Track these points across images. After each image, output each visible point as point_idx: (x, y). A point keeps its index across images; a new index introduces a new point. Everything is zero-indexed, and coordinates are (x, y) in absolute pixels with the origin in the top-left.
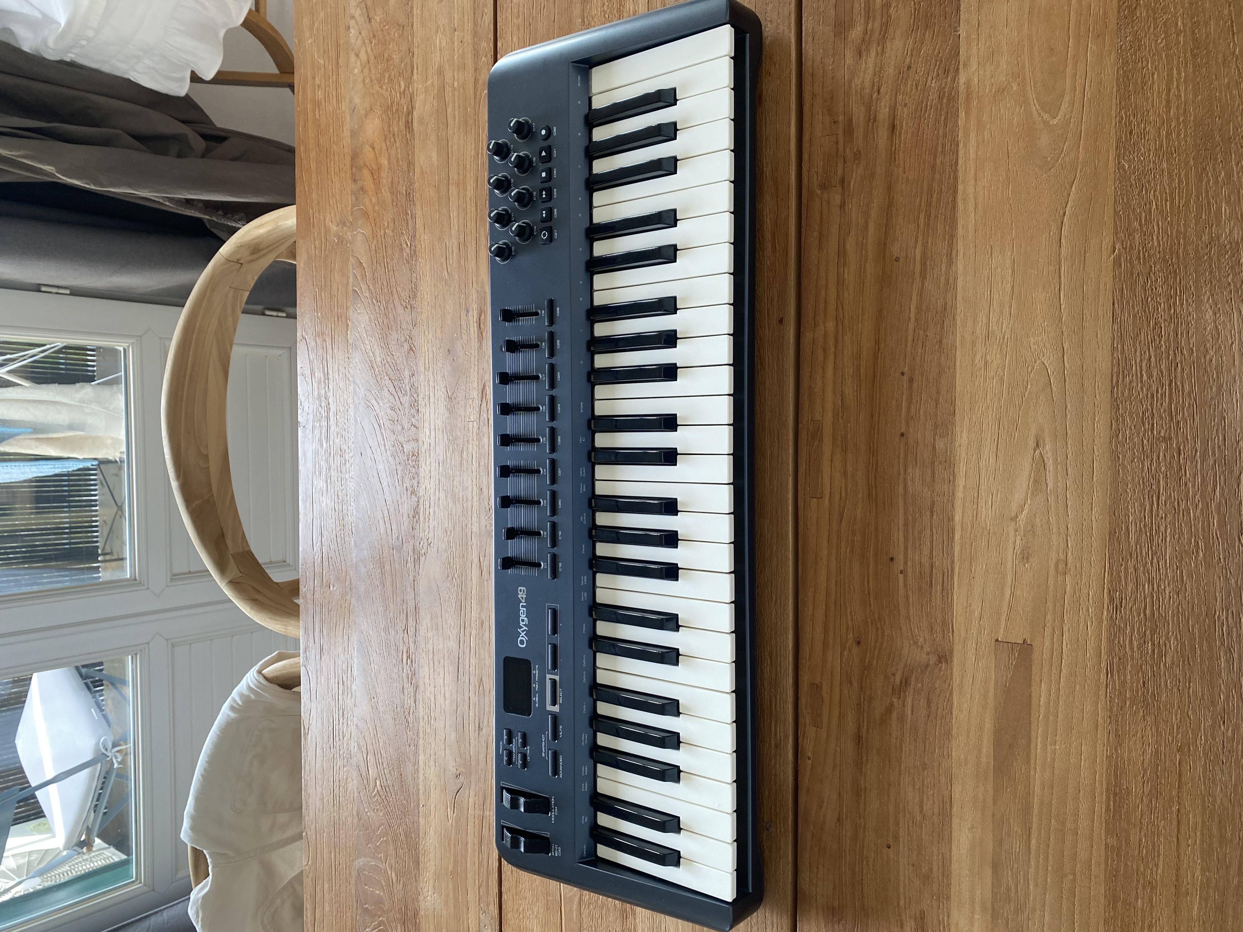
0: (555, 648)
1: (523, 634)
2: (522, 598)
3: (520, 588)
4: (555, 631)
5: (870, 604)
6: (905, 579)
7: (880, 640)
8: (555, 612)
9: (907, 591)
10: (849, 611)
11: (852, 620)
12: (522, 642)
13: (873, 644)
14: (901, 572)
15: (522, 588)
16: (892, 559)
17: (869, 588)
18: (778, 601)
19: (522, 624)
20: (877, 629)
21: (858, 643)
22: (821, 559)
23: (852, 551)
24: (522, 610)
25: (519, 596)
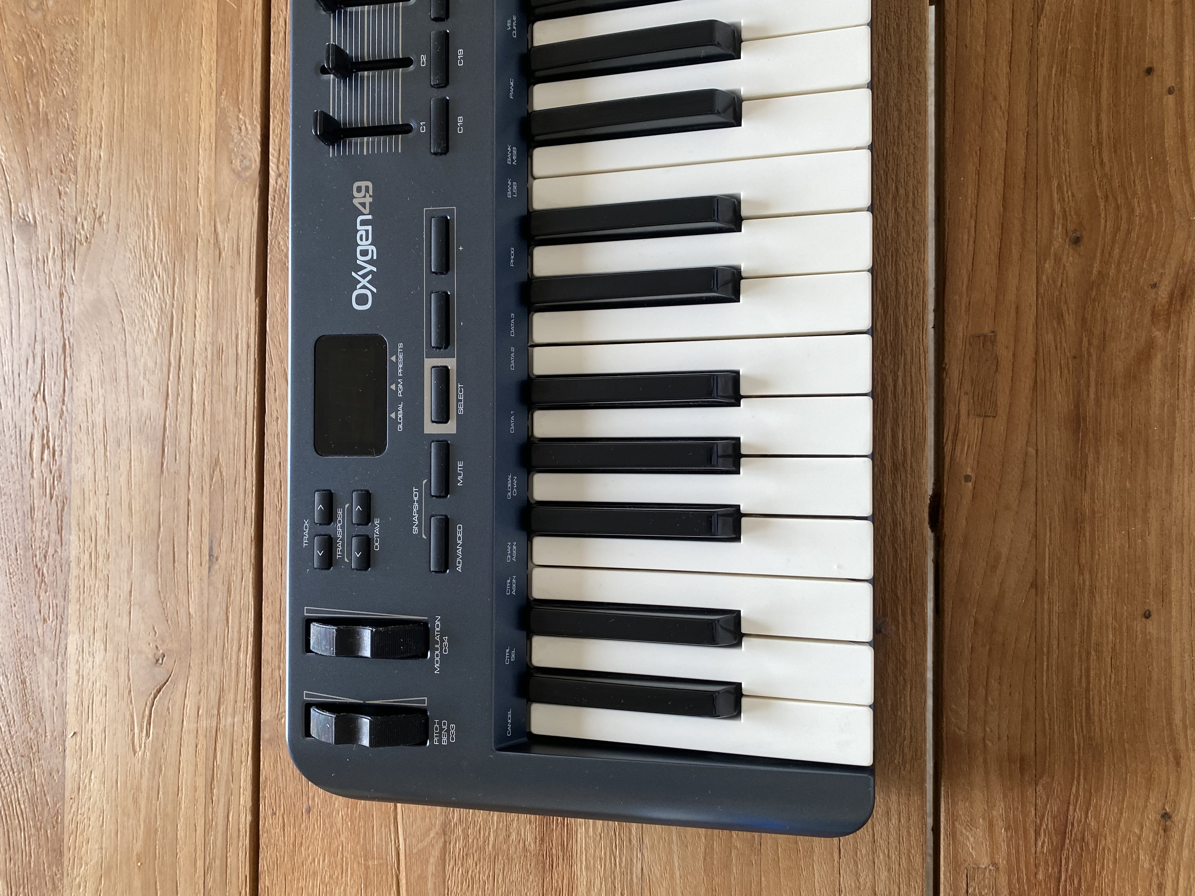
0: (445, 302)
1: (364, 282)
2: (363, 205)
3: (356, 184)
4: (445, 266)
5: (1102, 163)
6: (1180, 103)
7: (1124, 226)
9: (1183, 124)
10: (1055, 183)
11: (1062, 199)
12: (362, 299)
13: (1109, 237)
14: (1170, 91)
15: (363, 184)
16: (1149, 71)
17: (1099, 133)
18: (902, 191)
19: (361, 260)
20: (1118, 208)
21: (1077, 241)
22: (995, 98)
23: (1062, 71)
24: (362, 230)
25: (355, 202)
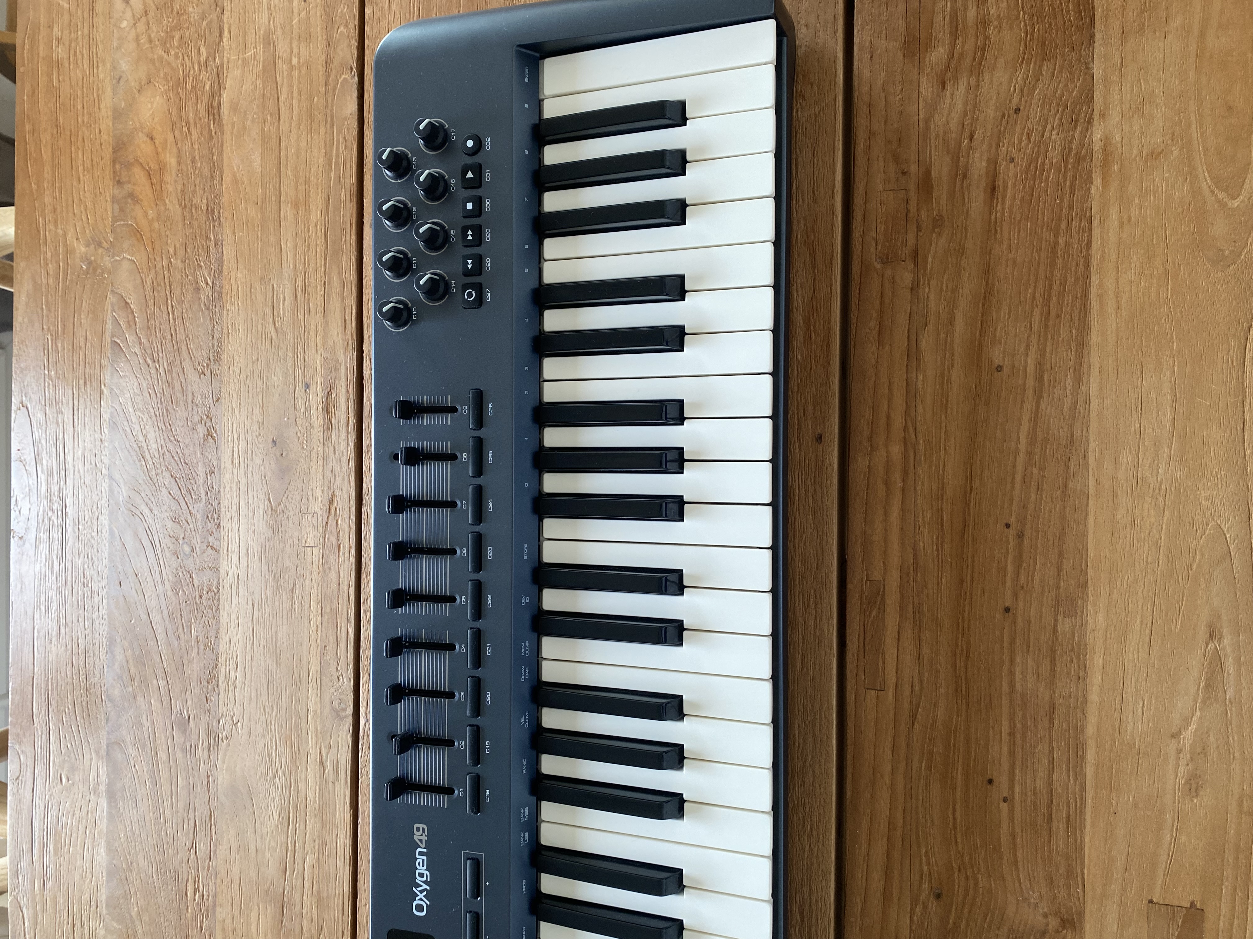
0: (476, 918)
1: (421, 896)
2: (421, 841)
3: (416, 826)
4: (477, 892)
5: (956, 842)
6: (1011, 811)
7: (971, 892)
8: (477, 863)
9: (1013, 827)
10: (923, 851)
11: (928, 864)
12: (420, 908)
13: (960, 899)
14: (1005, 800)
15: (421, 826)
16: (990, 781)
17: (955, 820)
18: (815, 833)
19: (419, 880)
20: (967, 878)
21: (938, 896)
22: (882, 776)
23: (929, 767)
24: (420, 859)
25: (415, 838)
